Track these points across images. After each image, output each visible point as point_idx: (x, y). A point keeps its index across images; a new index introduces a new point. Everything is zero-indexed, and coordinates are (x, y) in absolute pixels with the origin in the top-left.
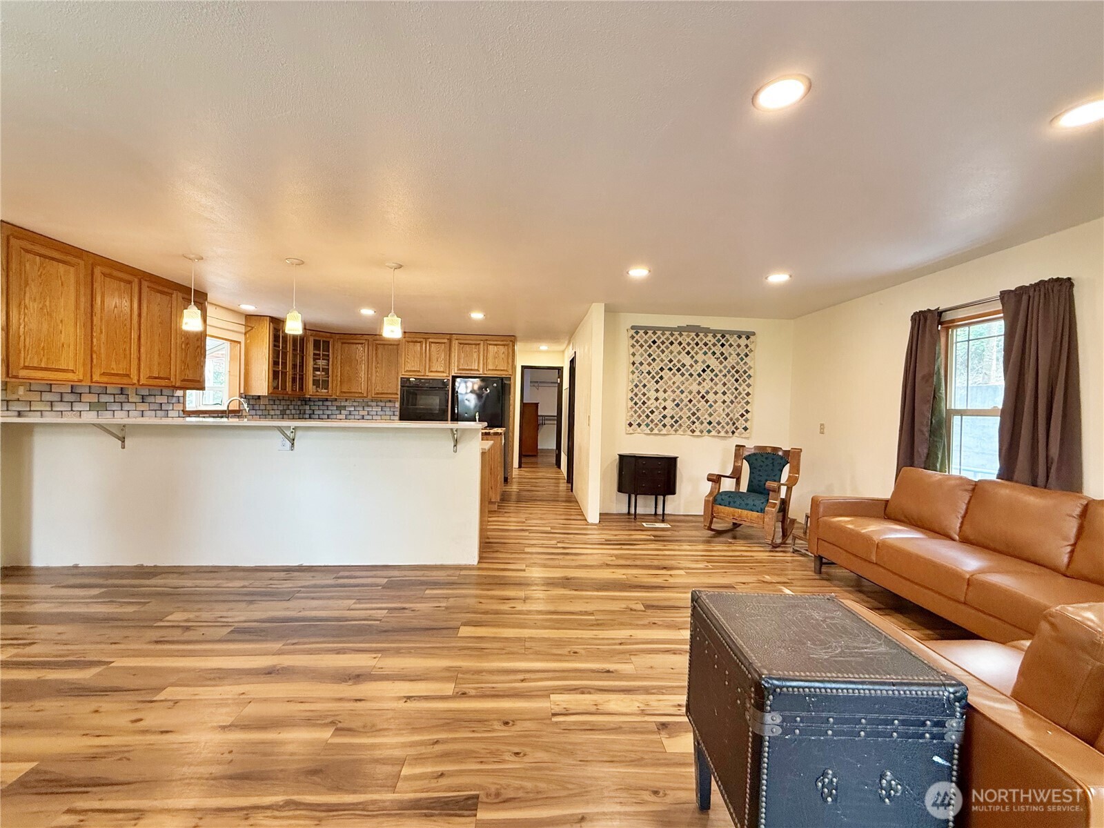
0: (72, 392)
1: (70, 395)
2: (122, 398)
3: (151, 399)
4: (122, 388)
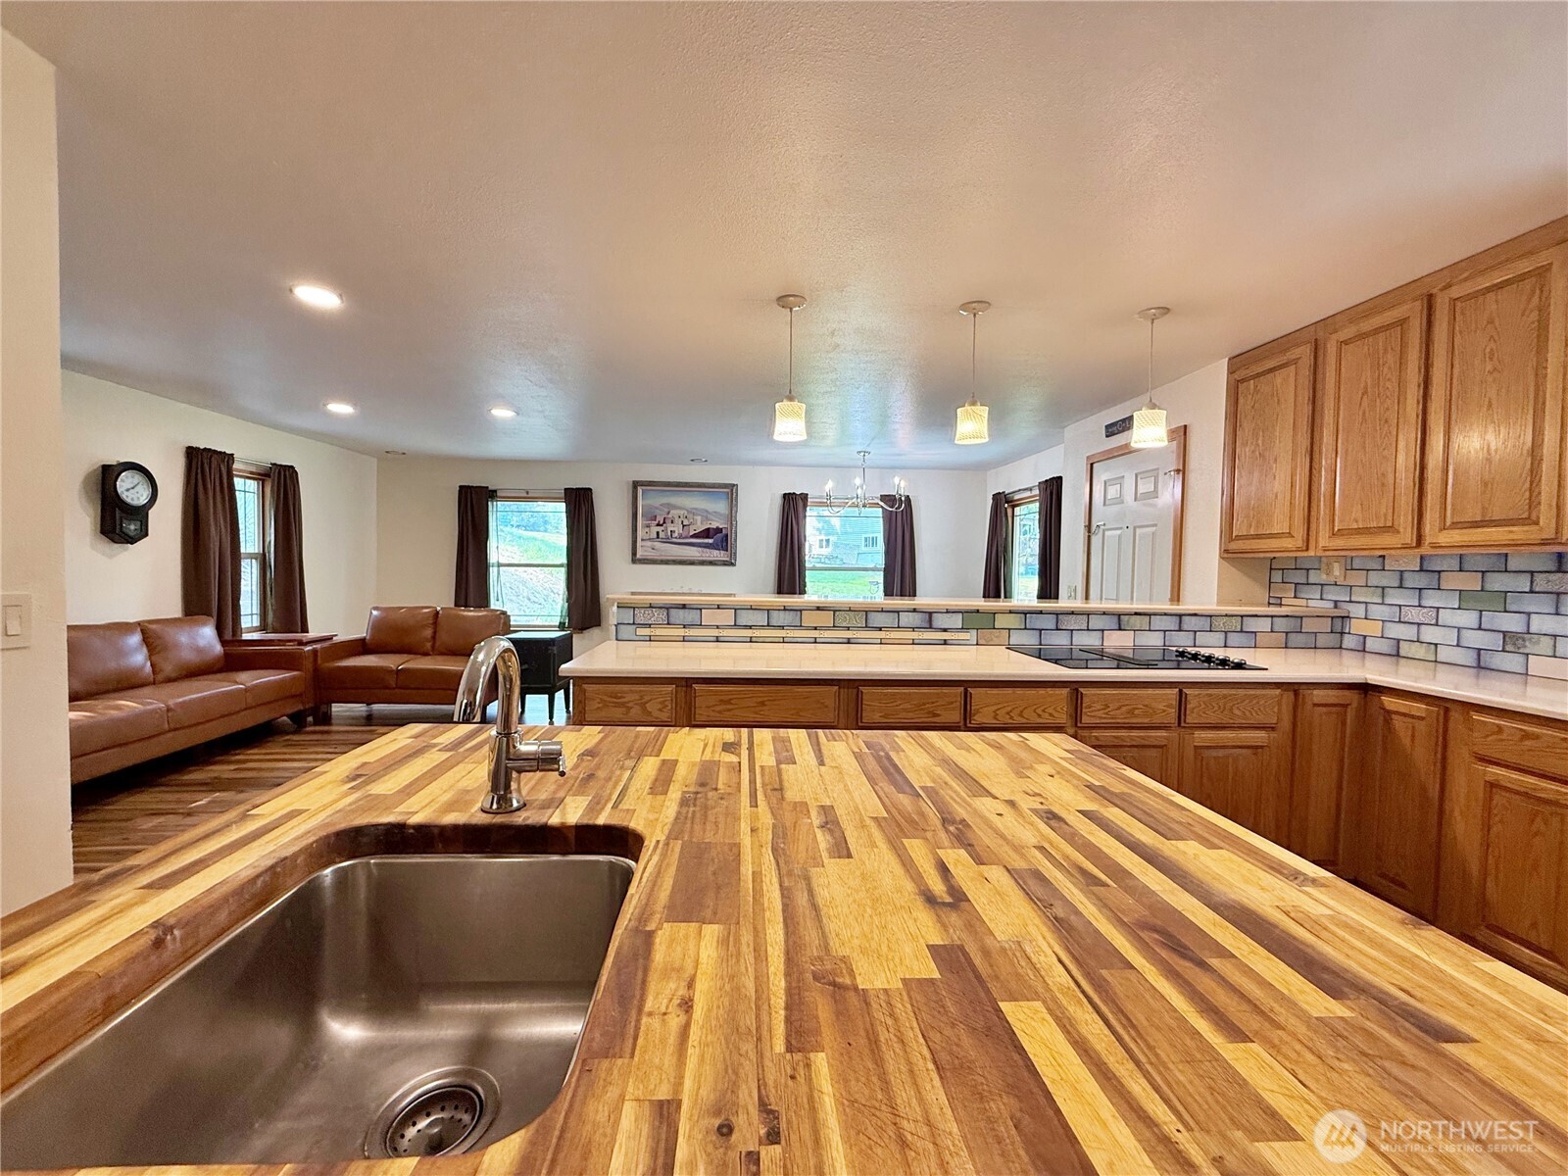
1: (1417, 575)
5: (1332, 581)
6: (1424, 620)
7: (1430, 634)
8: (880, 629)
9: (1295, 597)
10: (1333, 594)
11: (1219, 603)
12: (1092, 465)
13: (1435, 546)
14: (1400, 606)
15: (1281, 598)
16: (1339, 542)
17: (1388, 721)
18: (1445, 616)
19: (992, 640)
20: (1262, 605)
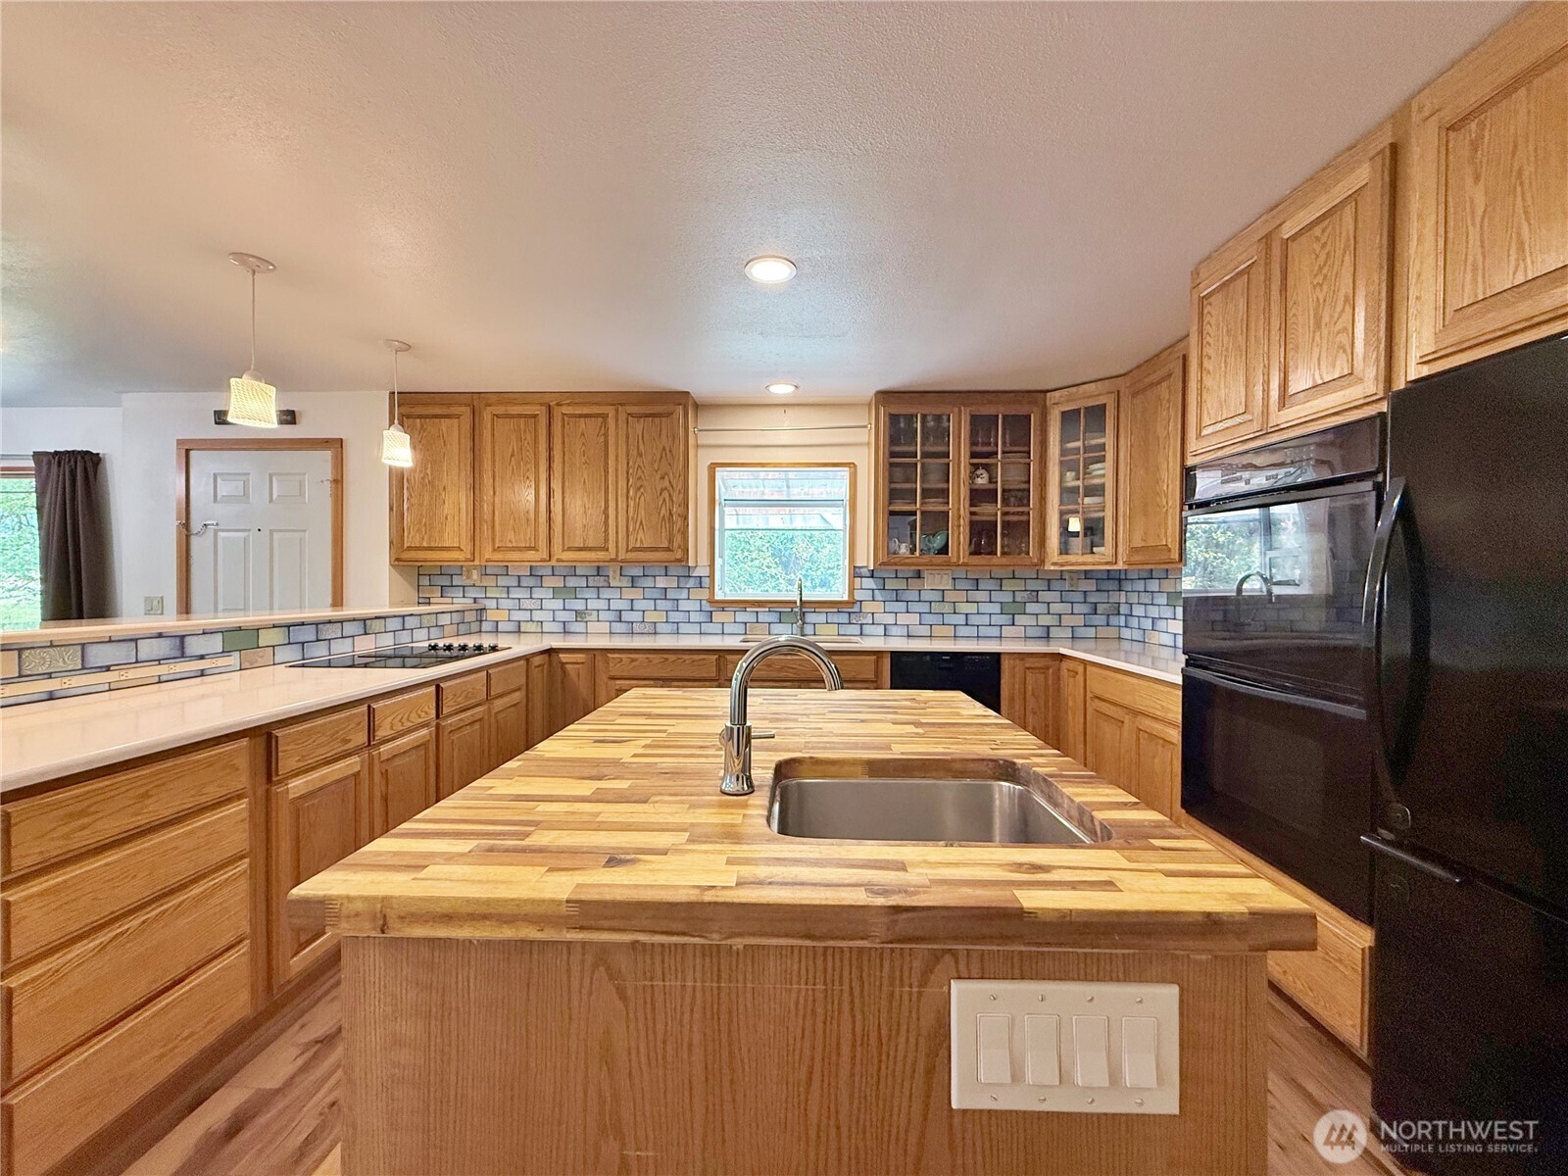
0: (531, 575)
1: (528, 578)
2: (599, 580)
3: (648, 582)
4: (598, 567)
5: (471, 583)
6: (533, 607)
7: (538, 616)
8: (108, 669)
9: (464, 597)
10: (472, 593)
11: (392, 605)
12: (187, 451)
13: (558, 560)
14: (519, 599)
15: (429, 598)
16: (498, 556)
17: (564, 670)
18: (547, 604)
19: (256, 661)
20: (413, 605)
